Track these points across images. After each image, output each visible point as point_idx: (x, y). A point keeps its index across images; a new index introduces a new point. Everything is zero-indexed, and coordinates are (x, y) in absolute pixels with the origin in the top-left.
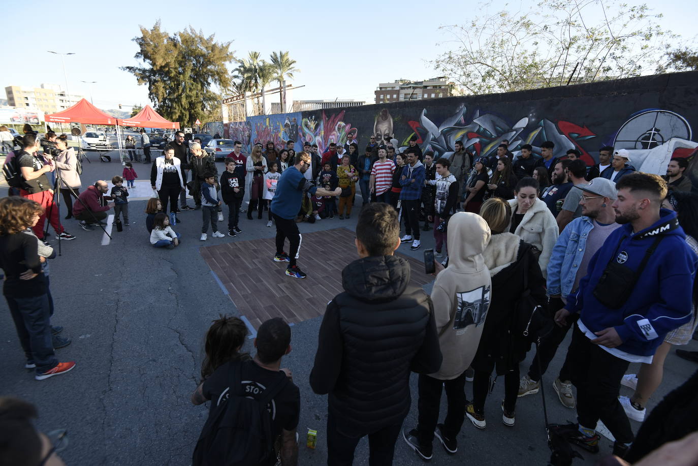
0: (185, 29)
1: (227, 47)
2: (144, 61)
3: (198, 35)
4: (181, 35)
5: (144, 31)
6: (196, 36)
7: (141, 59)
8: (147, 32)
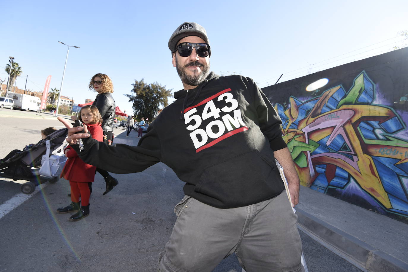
0: (154, 83)
1: (170, 91)
2: (134, 93)
3: (159, 85)
4: (152, 85)
5: (136, 82)
6: (158, 86)
7: (133, 92)
8: (138, 82)
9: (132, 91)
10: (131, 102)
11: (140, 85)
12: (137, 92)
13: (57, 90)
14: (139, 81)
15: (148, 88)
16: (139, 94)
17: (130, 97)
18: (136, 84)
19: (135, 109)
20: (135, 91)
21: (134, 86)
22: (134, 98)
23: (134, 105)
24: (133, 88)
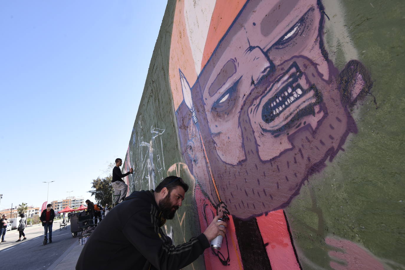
5: (94, 180)
9: (92, 187)
10: (93, 195)
11: (97, 181)
12: (96, 188)
13: (24, 205)
14: (96, 179)
15: (104, 181)
16: (97, 188)
17: (92, 192)
18: (94, 182)
19: (97, 199)
20: (94, 187)
21: (93, 184)
22: (95, 192)
23: (96, 197)
24: (92, 185)
